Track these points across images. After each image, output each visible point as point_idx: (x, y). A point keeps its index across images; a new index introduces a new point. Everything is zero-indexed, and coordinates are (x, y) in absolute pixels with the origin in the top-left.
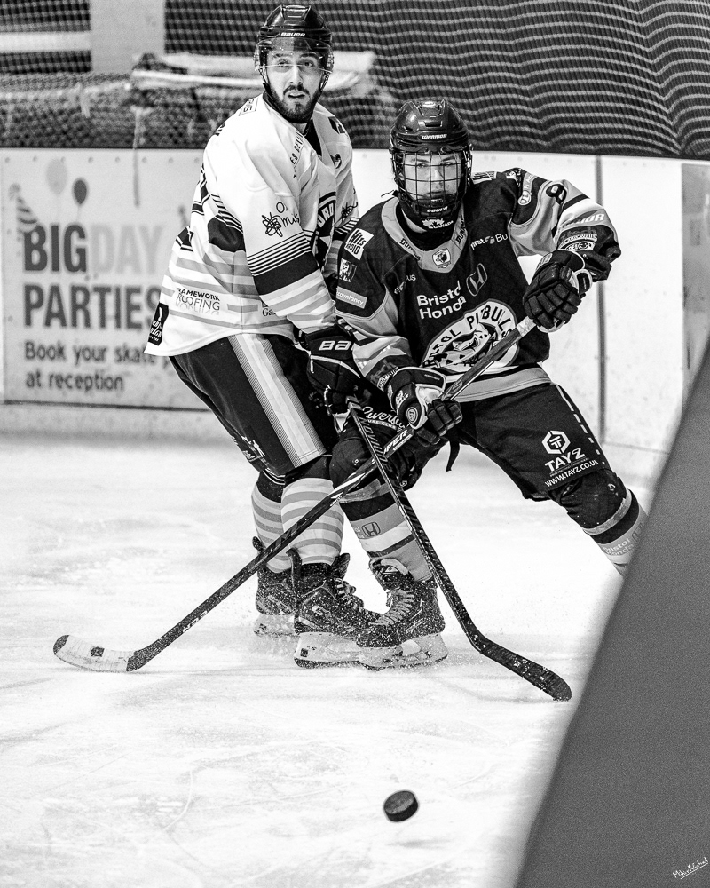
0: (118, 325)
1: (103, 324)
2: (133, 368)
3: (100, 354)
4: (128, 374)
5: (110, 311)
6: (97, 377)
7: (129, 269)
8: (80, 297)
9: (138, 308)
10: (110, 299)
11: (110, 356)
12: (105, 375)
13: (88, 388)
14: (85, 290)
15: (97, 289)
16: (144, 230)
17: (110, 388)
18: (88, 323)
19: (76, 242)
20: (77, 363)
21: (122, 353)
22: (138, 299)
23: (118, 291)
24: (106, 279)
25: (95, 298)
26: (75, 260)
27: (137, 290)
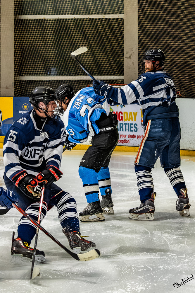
0: (129, 131)
1: (126, 131)
2: (131, 139)
3: (125, 136)
4: (130, 140)
5: (127, 128)
6: (124, 140)
7: (131, 120)
8: (121, 125)
9: (132, 127)
10: (127, 126)
11: (127, 136)
12: (126, 140)
13: (123, 143)
14: (122, 124)
15: (124, 124)
16: (134, 113)
17: (127, 143)
18: (123, 131)
19: (121, 115)
20: (121, 138)
21: (129, 136)
22: (132, 126)
23: (129, 124)
24: (126, 122)
25: (124, 126)
26: (121, 118)
27: (132, 124)
